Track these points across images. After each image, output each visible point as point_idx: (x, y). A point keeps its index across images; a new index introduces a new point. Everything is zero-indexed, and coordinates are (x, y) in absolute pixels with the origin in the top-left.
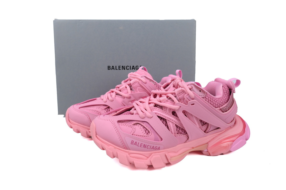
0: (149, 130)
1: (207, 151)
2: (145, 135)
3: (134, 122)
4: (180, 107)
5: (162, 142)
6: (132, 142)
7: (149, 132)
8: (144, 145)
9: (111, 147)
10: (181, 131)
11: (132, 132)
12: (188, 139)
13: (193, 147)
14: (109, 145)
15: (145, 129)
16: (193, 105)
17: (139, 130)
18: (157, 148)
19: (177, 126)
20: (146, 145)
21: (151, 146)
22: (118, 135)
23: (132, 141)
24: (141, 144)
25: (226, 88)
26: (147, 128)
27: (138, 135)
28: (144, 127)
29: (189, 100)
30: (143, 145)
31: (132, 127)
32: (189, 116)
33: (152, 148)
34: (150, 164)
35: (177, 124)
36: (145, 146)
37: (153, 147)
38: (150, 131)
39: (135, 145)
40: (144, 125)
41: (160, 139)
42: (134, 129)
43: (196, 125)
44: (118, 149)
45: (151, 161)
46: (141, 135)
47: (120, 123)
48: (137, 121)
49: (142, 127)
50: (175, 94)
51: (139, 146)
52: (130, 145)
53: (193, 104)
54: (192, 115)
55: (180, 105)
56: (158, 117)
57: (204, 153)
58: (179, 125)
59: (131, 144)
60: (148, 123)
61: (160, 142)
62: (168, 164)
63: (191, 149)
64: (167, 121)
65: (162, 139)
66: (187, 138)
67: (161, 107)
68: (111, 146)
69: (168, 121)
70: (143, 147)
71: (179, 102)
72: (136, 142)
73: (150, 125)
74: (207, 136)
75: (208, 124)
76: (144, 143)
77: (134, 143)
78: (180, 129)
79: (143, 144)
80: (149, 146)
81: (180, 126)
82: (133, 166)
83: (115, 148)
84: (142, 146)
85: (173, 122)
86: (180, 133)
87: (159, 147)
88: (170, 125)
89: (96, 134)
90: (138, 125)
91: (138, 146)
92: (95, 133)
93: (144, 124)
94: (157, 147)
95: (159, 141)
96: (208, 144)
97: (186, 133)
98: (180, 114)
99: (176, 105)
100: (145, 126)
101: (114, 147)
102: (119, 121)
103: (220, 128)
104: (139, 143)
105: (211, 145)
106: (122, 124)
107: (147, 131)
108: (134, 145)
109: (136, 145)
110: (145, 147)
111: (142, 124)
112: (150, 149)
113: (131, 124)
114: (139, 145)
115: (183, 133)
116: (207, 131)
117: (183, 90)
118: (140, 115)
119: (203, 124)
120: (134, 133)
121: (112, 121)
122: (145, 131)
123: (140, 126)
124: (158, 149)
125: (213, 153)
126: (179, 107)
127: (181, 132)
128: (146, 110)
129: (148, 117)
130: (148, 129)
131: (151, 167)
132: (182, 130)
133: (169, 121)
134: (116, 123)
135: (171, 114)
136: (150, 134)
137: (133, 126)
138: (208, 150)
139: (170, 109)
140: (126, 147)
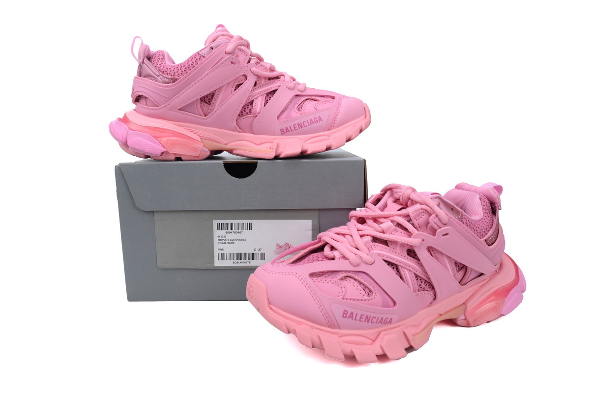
0: (371, 287)
1: (464, 318)
2: (366, 297)
3: (342, 275)
4: (423, 240)
5: (396, 308)
6: (345, 313)
7: (371, 291)
8: (367, 317)
9: (303, 326)
10: (423, 285)
11: (341, 293)
12: (434, 299)
13: (441, 313)
14: (300, 323)
15: (363, 286)
16: (446, 236)
17: (352, 289)
18: (388, 320)
19: (416, 276)
20: (370, 317)
21: (378, 318)
22: (316, 301)
23: (345, 311)
24: (362, 315)
25: (486, 201)
26: (366, 283)
27: (352, 299)
28: (360, 283)
29: (438, 226)
30: (364, 317)
31: (340, 285)
32: (439, 256)
33: (380, 322)
34: (380, 352)
35: (418, 273)
36: (368, 319)
37: (382, 319)
38: (373, 290)
39: (350, 319)
40: (359, 279)
41: (391, 303)
42: (343, 289)
43: (449, 271)
44: (317, 329)
45: (383, 346)
46: (358, 298)
47: (315, 279)
48: (346, 271)
49: (356, 284)
50: (408, 216)
51: (357, 320)
52: (341, 320)
53: (446, 234)
54: (441, 253)
55: (423, 238)
56: (386, 261)
57: (458, 322)
58: (420, 275)
59: (343, 317)
60: (368, 275)
61: (393, 309)
62: (410, 349)
63: (437, 318)
64: (400, 268)
65: (395, 303)
66: (434, 297)
67: (385, 242)
68: (304, 323)
69: (402, 267)
70: (365, 322)
71: (418, 231)
72: (352, 313)
73: (371, 277)
74: (463, 291)
75: (467, 267)
76: (366, 314)
77: (348, 315)
78: (422, 282)
79: (364, 315)
80: (375, 318)
81: (422, 276)
82: (351, 359)
83: (312, 327)
84: (363, 320)
85: (410, 268)
86: (422, 289)
87: (391, 319)
88: (406, 273)
89: (270, 303)
90: (349, 279)
91: (355, 320)
92: (266, 302)
93: (360, 277)
94: (388, 318)
95: (389, 307)
96: (464, 305)
97: (433, 288)
98: (423, 254)
99: (415, 237)
100: (363, 281)
101: (309, 325)
102: (312, 275)
103: (485, 275)
104: (357, 314)
105: (471, 305)
106: (319, 279)
107: (368, 291)
108: (348, 318)
109: (352, 319)
110: (368, 322)
111: (356, 277)
112: (376, 323)
113: (335, 279)
114: (358, 318)
115: (427, 288)
116: (464, 281)
117: (424, 209)
118: (350, 260)
119: (458, 269)
120: (345, 295)
121: (297, 275)
122: (364, 290)
123: (352, 280)
124: (389, 322)
125: (475, 321)
126: (421, 240)
127: (425, 286)
128: (358, 249)
129: (367, 264)
130: (368, 285)
131: (383, 357)
132: (425, 283)
133: (403, 269)
134: (309, 279)
135: (406, 255)
136: (374, 294)
137: (341, 282)
138: (465, 316)
139: (403, 245)
140: (332, 325)
